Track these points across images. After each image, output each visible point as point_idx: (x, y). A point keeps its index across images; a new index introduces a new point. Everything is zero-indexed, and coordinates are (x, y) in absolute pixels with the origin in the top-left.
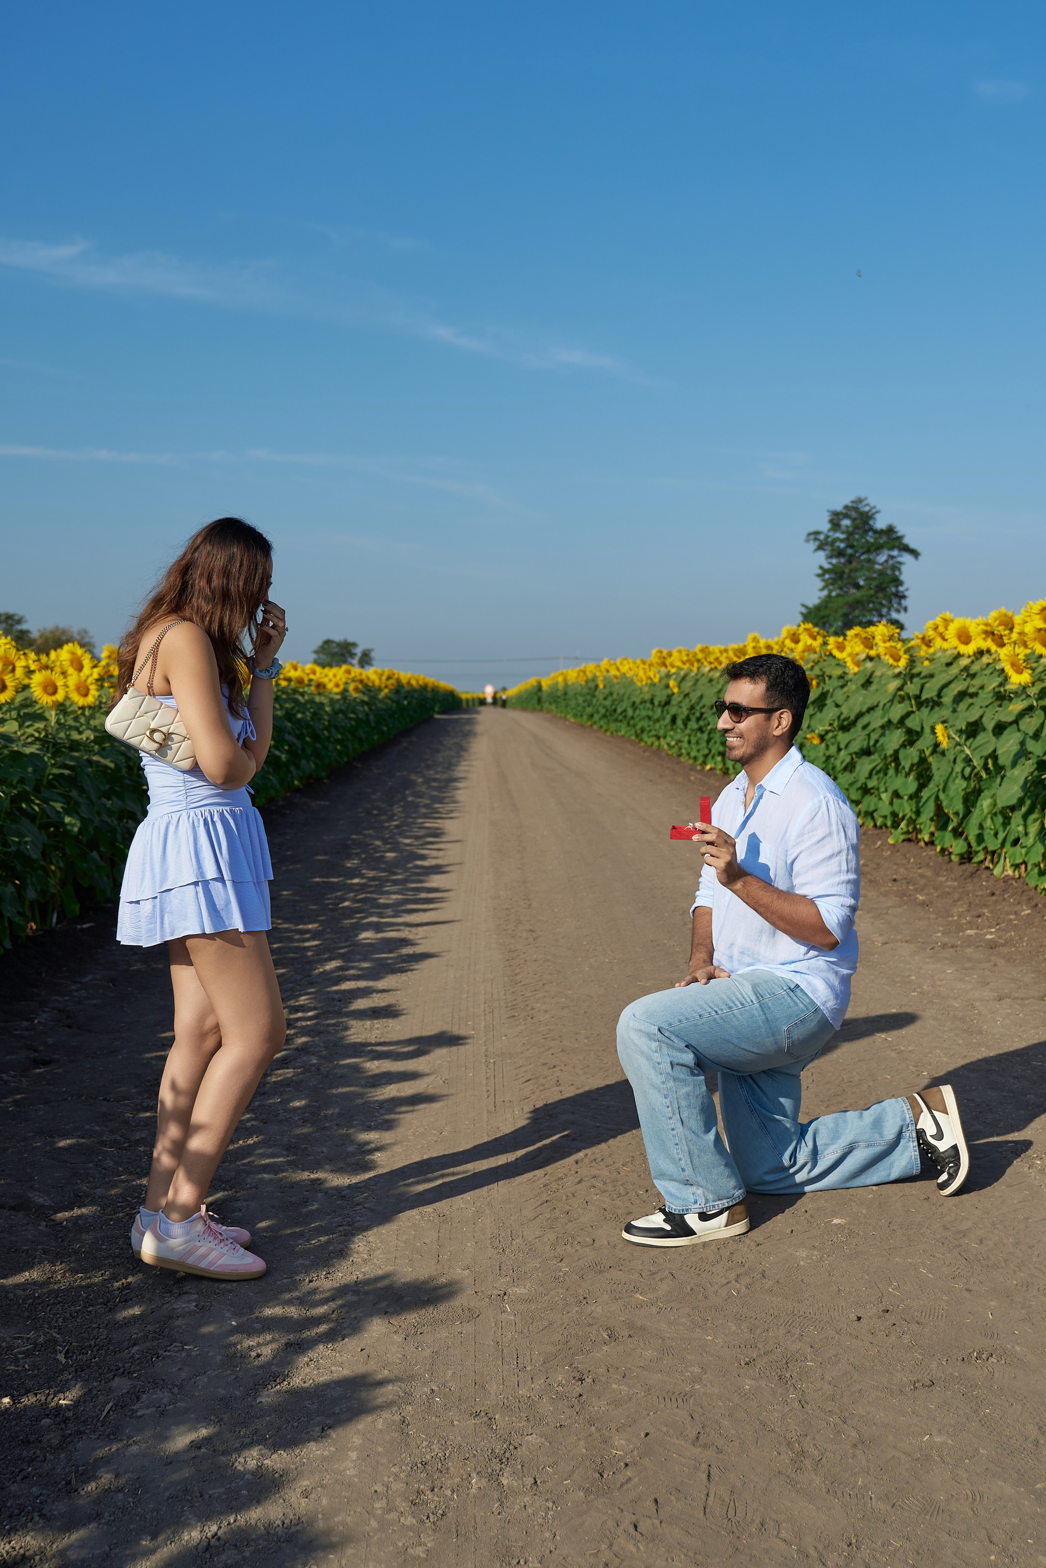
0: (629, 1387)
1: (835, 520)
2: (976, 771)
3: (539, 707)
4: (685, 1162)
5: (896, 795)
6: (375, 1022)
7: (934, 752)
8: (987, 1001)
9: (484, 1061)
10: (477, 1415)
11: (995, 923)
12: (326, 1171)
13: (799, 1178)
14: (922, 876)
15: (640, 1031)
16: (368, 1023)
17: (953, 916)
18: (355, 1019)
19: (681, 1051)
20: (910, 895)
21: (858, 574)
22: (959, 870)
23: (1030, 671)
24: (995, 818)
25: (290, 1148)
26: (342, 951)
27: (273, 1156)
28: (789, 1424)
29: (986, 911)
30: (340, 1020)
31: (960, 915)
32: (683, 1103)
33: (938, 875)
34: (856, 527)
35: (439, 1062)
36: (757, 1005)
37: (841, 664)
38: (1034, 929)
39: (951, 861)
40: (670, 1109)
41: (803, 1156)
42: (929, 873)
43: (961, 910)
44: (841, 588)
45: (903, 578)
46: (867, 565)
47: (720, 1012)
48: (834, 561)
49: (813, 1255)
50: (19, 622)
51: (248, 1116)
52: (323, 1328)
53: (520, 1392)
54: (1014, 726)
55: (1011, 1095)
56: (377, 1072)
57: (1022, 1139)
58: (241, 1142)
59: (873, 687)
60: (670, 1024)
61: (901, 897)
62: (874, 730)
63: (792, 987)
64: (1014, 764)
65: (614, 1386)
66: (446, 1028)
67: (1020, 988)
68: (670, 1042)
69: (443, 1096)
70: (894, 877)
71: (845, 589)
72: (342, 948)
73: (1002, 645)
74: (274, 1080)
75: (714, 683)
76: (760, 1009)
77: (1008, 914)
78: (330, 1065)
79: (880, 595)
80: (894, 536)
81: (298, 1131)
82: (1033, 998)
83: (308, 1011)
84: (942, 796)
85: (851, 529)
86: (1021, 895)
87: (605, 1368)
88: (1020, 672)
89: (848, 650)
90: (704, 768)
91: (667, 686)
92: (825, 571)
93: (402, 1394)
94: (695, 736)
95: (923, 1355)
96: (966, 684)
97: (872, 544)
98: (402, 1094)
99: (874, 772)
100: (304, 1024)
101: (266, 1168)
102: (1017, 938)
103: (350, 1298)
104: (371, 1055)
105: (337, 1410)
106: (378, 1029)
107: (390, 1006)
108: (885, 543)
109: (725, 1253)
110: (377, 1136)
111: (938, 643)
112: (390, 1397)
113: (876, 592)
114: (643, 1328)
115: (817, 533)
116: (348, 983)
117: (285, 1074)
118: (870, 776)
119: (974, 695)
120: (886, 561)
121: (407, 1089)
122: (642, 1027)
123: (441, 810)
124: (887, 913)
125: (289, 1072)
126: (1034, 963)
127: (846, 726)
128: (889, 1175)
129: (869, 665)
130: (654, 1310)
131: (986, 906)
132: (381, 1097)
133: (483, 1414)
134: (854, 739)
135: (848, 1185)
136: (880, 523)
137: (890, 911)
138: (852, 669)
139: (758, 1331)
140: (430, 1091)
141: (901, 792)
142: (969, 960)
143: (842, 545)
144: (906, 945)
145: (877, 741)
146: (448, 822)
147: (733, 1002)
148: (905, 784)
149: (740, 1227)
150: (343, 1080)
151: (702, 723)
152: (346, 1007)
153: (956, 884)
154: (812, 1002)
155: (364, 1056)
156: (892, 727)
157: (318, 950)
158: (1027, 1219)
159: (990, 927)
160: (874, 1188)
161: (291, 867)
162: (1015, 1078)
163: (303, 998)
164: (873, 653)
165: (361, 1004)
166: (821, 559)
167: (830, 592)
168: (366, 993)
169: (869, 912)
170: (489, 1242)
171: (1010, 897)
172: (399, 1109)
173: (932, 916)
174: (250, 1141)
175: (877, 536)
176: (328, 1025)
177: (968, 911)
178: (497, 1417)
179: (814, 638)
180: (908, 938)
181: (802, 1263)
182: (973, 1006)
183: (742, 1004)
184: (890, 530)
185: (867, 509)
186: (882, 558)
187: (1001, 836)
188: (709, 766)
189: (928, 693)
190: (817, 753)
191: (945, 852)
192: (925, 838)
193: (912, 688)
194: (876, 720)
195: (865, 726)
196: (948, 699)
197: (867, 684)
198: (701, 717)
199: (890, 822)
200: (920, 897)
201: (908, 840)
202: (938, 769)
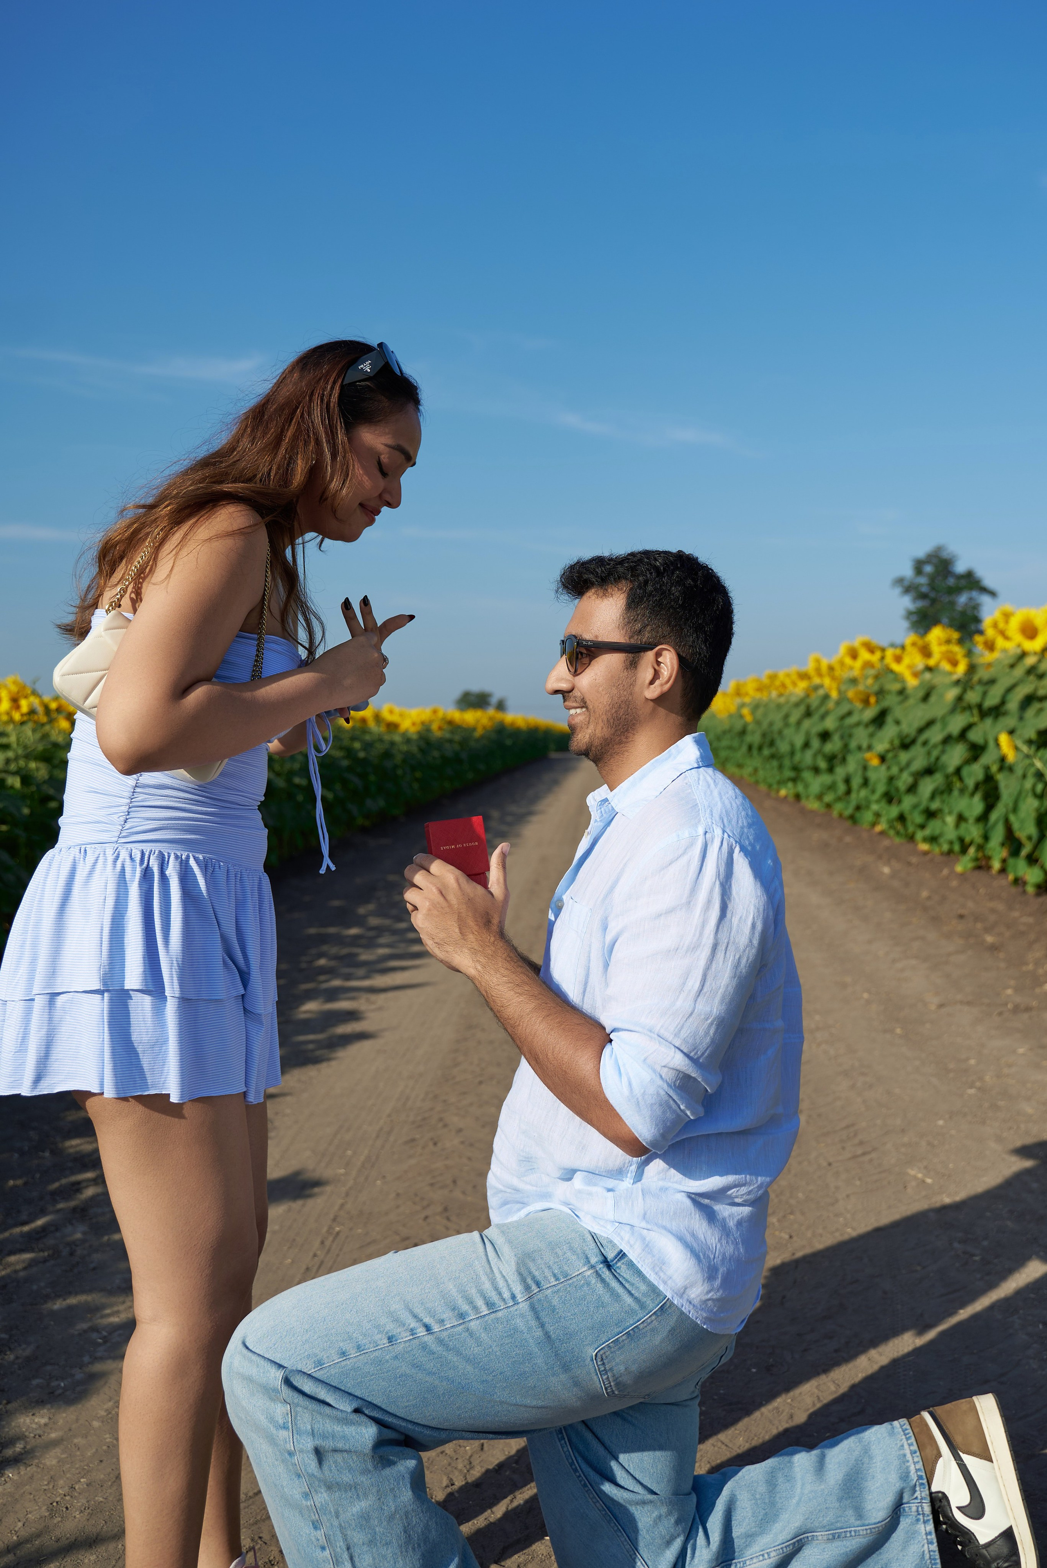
1: (919, 566)
5: (961, 818)
7: (1001, 769)
14: (993, 911)
17: (1027, 964)
20: (978, 936)
31: (1036, 963)
32: (358, 1537)
33: (1011, 909)
34: (937, 573)
36: (524, 1306)
37: (897, 677)
39: (1025, 893)
40: (327, 1553)
42: (1001, 907)
45: (982, 616)
46: (949, 606)
47: (436, 1328)
48: (919, 603)
59: (932, 700)
61: (967, 939)
62: (935, 746)
63: (610, 1256)
70: (961, 912)
76: (530, 1315)
80: (973, 579)
84: (1012, 818)
85: (933, 575)
89: (906, 661)
91: (741, 717)
92: (911, 613)
94: (769, 763)
96: (1033, 686)
97: (953, 588)
99: (936, 794)
108: (965, 586)
111: (1000, 643)
115: (902, 579)
118: (933, 797)
119: (1044, 698)
120: (967, 602)
124: (947, 962)
127: (906, 745)
129: (927, 676)
134: (915, 758)
136: (960, 568)
137: (951, 959)
138: (912, 682)
141: (967, 814)
143: (926, 589)
144: (966, 1008)
145: (938, 759)
147: (471, 1302)
148: (969, 806)
151: (773, 749)
154: (654, 1290)
156: (952, 742)
164: (932, 662)
166: (907, 603)
169: (924, 961)
173: (1002, 965)
175: (957, 579)
179: (872, 652)
180: (970, 998)
184: (970, 574)
185: (947, 555)
186: (963, 599)
188: (783, 792)
189: (991, 701)
190: (879, 775)
191: (1018, 882)
192: (996, 865)
193: (972, 697)
194: (935, 735)
195: (925, 743)
196: (1013, 705)
197: (926, 698)
198: (772, 744)
199: (957, 848)
200: (989, 939)
201: (979, 868)
202: (1007, 787)
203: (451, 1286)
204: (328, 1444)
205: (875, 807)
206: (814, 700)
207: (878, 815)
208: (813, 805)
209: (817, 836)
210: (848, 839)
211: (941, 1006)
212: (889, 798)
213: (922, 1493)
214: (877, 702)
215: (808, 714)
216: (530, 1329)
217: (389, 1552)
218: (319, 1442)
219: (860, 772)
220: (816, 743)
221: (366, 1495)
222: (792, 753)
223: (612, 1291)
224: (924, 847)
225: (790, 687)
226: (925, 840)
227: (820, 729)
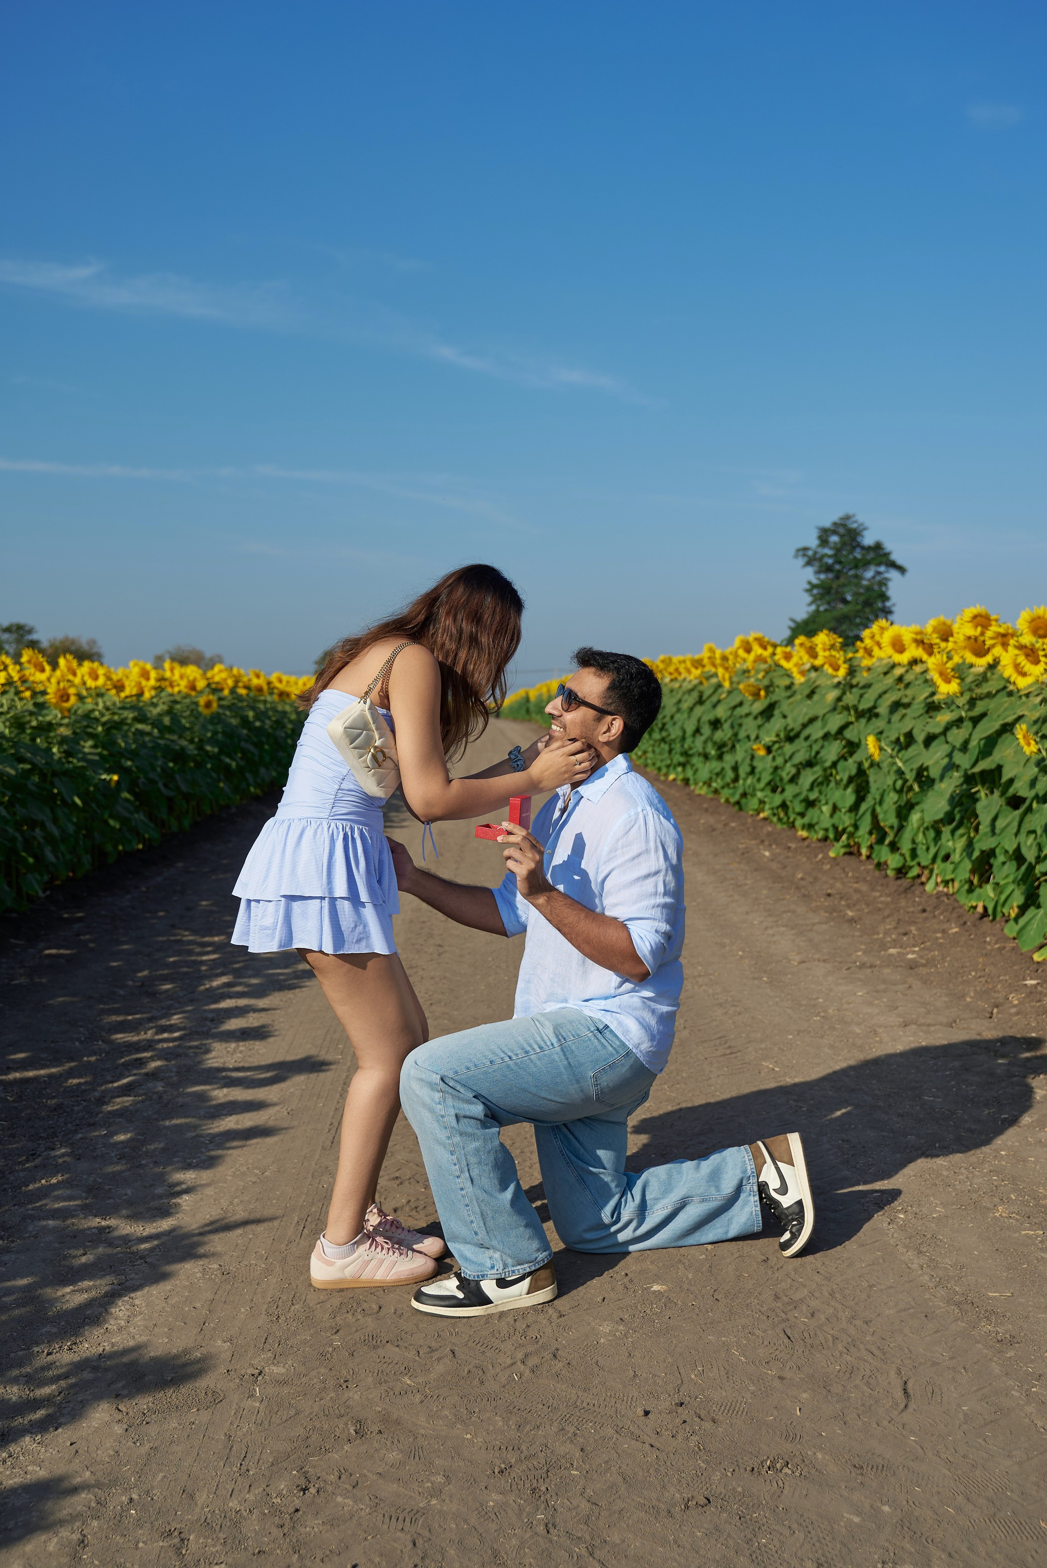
0: (355, 1502)
1: (824, 535)
2: (908, 784)
3: (527, 717)
4: (478, 1225)
5: (835, 808)
6: (241, 1044)
7: (870, 766)
8: (892, 1027)
9: (340, 1089)
10: (170, 1534)
11: (920, 941)
12: (121, 1217)
13: (622, 1237)
14: (857, 891)
15: (422, 1080)
16: (233, 1045)
17: (878, 933)
18: (221, 1041)
19: (468, 1102)
20: (840, 911)
21: (846, 589)
22: (894, 885)
23: (958, 681)
24: (927, 833)
25: (91, 1190)
26: (237, 966)
27: (70, 1198)
28: (525, 1554)
29: (913, 928)
30: (204, 1042)
31: (886, 933)
32: (473, 1160)
33: (873, 890)
34: (844, 544)
35: (292, 1090)
36: (558, 1049)
37: (788, 674)
38: (959, 949)
39: (886, 876)
40: (457, 1167)
41: (628, 1212)
42: (864, 888)
43: (888, 927)
44: (829, 603)
45: (890, 593)
46: (855, 581)
47: (514, 1058)
48: (822, 576)
49: (617, 1330)
50: (30, 631)
51: (63, 1150)
52: (41, 1413)
53: (231, 1504)
54: (942, 738)
55: (891, 1135)
56: (222, 1100)
57: (891, 1187)
58: (43, 1181)
59: (816, 698)
60: (456, 1072)
61: (831, 913)
62: (816, 741)
63: (601, 1027)
64: (942, 777)
65: (339, 1499)
66: (313, 1052)
67: (929, 1013)
68: (454, 1092)
69: (283, 1129)
70: (829, 891)
71: (833, 605)
72: (238, 962)
73: (931, 654)
74: (110, 1108)
75: (674, 693)
76: (561, 1053)
77: (936, 932)
78: (175, 1093)
79: (867, 610)
80: (881, 552)
81: (110, 1169)
82: (941, 1024)
83: (175, 1032)
84: (878, 809)
85: (839, 546)
86: (952, 913)
87: (337, 1474)
88: (948, 681)
89: (795, 659)
90: (667, 778)
92: (813, 586)
93: (93, 1504)
94: (659, 745)
95: (708, 1463)
96: (900, 694)
97: (859, 560)
98: (239, 1127)
99: (815, 784)
100: (165, 1045)
101: (56, 1214)
102: (939, 958)
103: (87, 1375)
104: (223, 1082)
105: (11, 1524)
106: (241, 1052)
107: (263, 1026)
108: (873, 559)
109: (521, 1325)
110: (193, 1176)
111: (876, 652)
112: (79, 1508)
113: (864, 607)
114: (398, 1422)
115: (805, 549)
116: (228, 1001)
117: (123, 1102)
118: (811, 789)
119: (907, 706)
120: (874, 577)
121: (247, 1120)
122: (424, 1076)
123: (395, 819)
124: (811, 930)
125: (127, 1100)
126: (951, 985)
127: (790, 738)
128: (727, 1232)
129: (813, 675)
130: (418, 1397)
131: (914, 923)
132: (216, 1130)
133: (176, 1533)
134: (798, 751)
135: (680, 1243)
136: (868, 540)
137: (815, 928)
138: (799, 679)
139: (528, 1428)
140: (271, 1123)
141: (839, 805)
142: (884, 981)
143: (830, 561)
144: (822, 964)
145: (818, 753)
146: (397, 831)
147: (531, 1046)
148: (843, 797)
149: (544, 1295)
150: (183, 1110)
152: (216, 1028)
153: (889, 899)
154: (623, 1044)
155: (216, 1083)
156: (831, 739)
157: (214, 964)
158: (871, 1286)
159: (914, 946)
160: (709, 1247)
161: (221, 876)
162: (900, 1115)
163: (176, 1017)
164: (818, 662)
165: (234, 1024)
166: (809, 574)
167: (818, 606)
168: (241, 1012)
169: (792, 929)
170: (265, 1307)
171: (940, 914)
172: (228, 1145)
173: (857, 934)
174: (54, 1181)
175: (864, 552)
176: (190, 1047)
177: (895, 928)
178: (191, 1538)
179: (766, 648)
180: (826, 957)
181: (602, 1341)
182: (876, 1033)
183: (541, 1048)
184: (878, 546)
185: (855, 526)
186: (869, 574)
187: (933, 850)
188: (672, 776)
189: (864, 705)
190: (765, 764)
191: (880, 866)
192: (864, 851)
193: (850, 699)
194: (816, 731)
195: (807, 738)
196: (883, 709)
197: (810, 695)
199: (831, 835)
200: (850, 913)
201: (850, 854)
202: (875, 781)
203: (520, 1038)
204: (462, 1113)
206: (707, 688)
207: (762, 802)
208: (701, 790)
209: (704, 820)
210: (733, 824)
211: (802, 962)
212: (774, 787)
213: (753, 1180)
214: (766, 697)
215: (700, 701)
216: (561, 1060)
217: (487, 1168)
218: (457, 1111)
219: (748, 761)
220: (706, 730)
221: (478, 1139)
222: (683, 738)
223: (602, 1044)
224: (804, 833)
225: (684, 673)
226: (803, 827)
227: (711, 716)
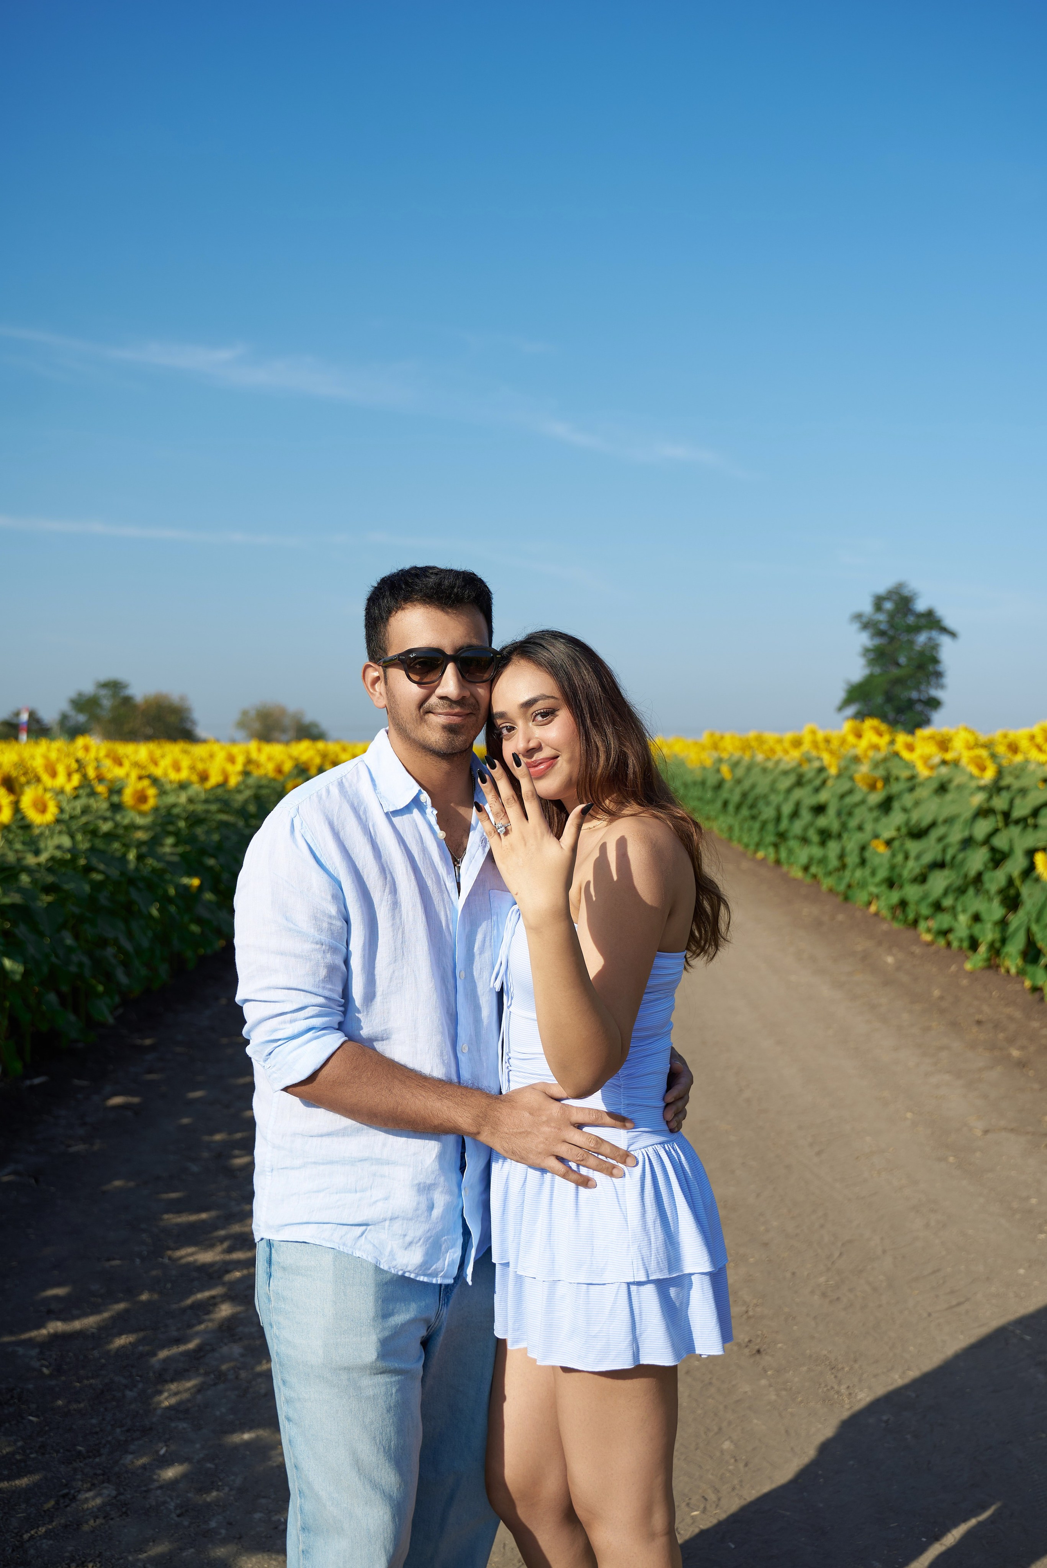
1: (878, 602)
5: (977, 918)
14: (1011, 1018)
20: (1002, 1048)
21: (899, 653)
34: (897, 610)
37: (910, 765)
44: (883, 667)
45: (941, 657)
46: (907, 645)
48: (877, 641)
59: (949, 797)
61: (992, 1051)
62: (951, 844)
70: (978, 1017)
71: (887, 668)
79: (920, 673)
80: (933, 618)
84: (1035, 928)
85: (893, 612)
89: (919, 751)
90: (755, 856)
92: (868, 650)
94: (748, 822)
97: (912, 626)
99: (950, 890)
108: (925, 625)
113: (917, 671)
115: (861, 615)
118: (946, 893)
120: (926, 642)
124: (980, 1080)
127: (918, 833)
129: (944, 770)
134: (926, 850)
136: (921, 606)
137: (983, 1076)
138: (923, 772)
141: (984, 916)
143: (884, 626)
144: (1012, 1137)
145: (954, 857)
148: (988, 909)
151: (755, 811)
156: (974, 845)
164: (949, 756)
166: (864, 639)
169: (957, 1077)
173: (1034, 1086)
175: (916, 618)
179: (880, 734)
180: (1014, 1125)
184: (930, 613)
185: (908, 593)
186: (921, 639)
188: (760, 854)
189: (1020, 811)
190: (880, 859)
191: (1036, 990)
193: (999, 804)
194: (953, 833)
195: (940, 838)
196: (1046, 820)
197: (943, 791)
198: (752, 806)
199: (967, 945)
200: (1015, 1053)
201: (991, 967)
202: (1030, 895)
205: (874, 890)
206: (809, 770)
207: (874, 896)
208: (797, 873)
209: (809, 910)
210: (840, 917)
211: (986, 1132)
212: (890, 883)
214: (884, 787)
215: (800, 782)
219: (858, 852)
220: (806, 816)
222: (778, 819)
224: (928, 938)
225: (779, 754)
226: (929, 931)
227: (813, 800)
